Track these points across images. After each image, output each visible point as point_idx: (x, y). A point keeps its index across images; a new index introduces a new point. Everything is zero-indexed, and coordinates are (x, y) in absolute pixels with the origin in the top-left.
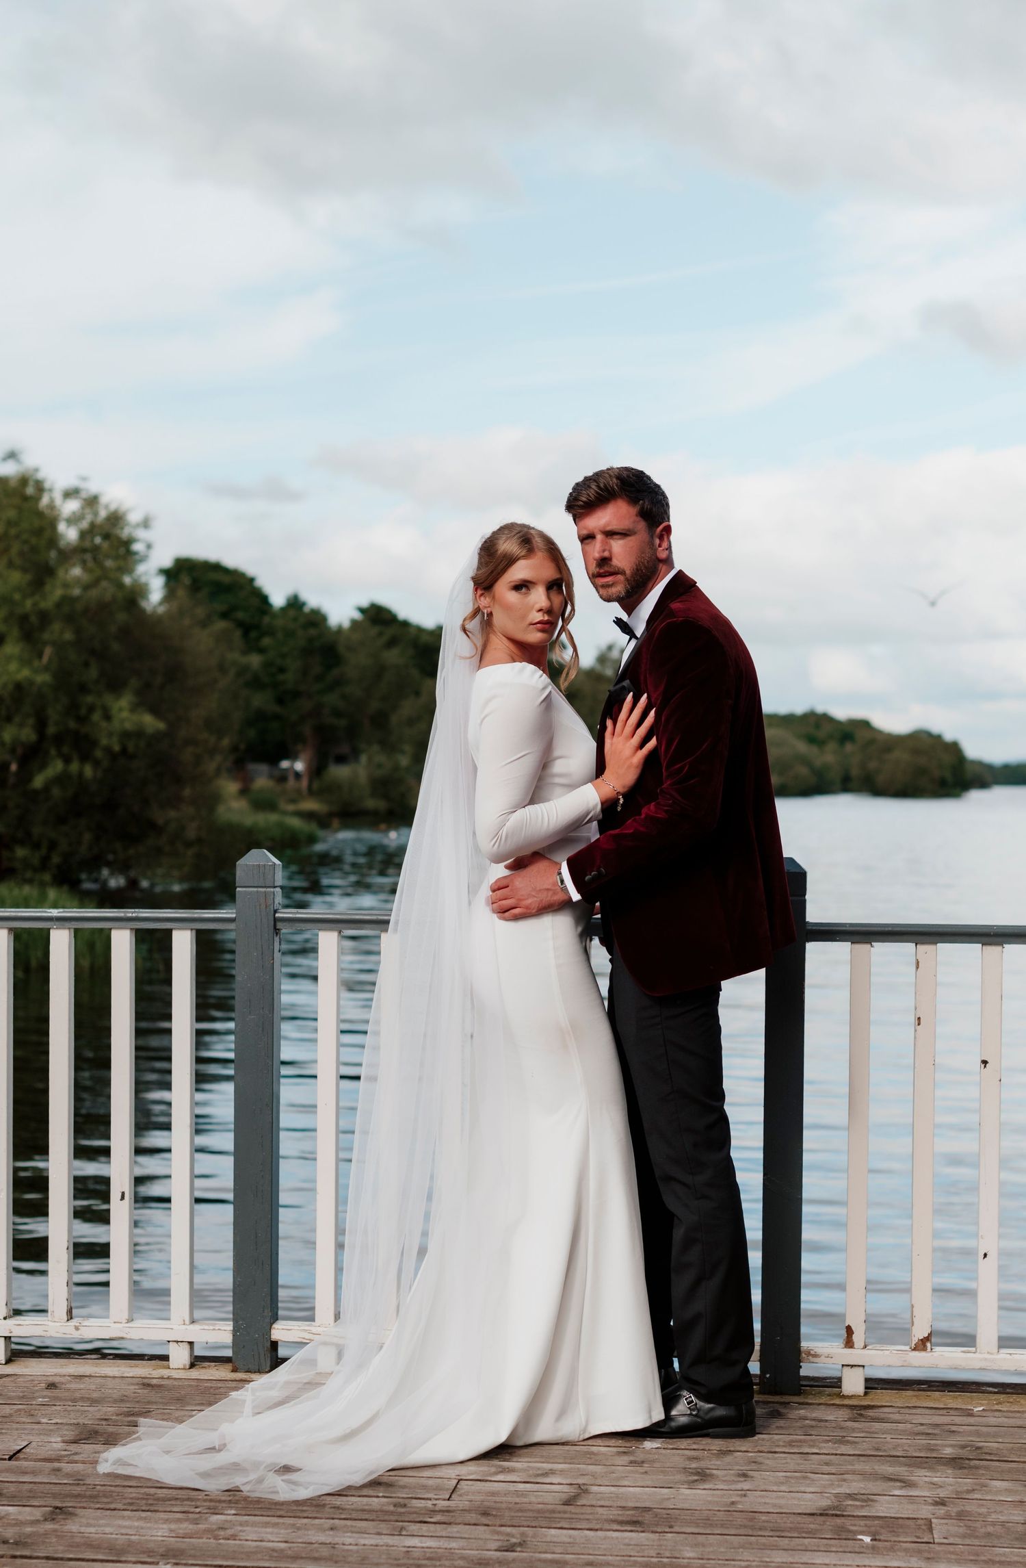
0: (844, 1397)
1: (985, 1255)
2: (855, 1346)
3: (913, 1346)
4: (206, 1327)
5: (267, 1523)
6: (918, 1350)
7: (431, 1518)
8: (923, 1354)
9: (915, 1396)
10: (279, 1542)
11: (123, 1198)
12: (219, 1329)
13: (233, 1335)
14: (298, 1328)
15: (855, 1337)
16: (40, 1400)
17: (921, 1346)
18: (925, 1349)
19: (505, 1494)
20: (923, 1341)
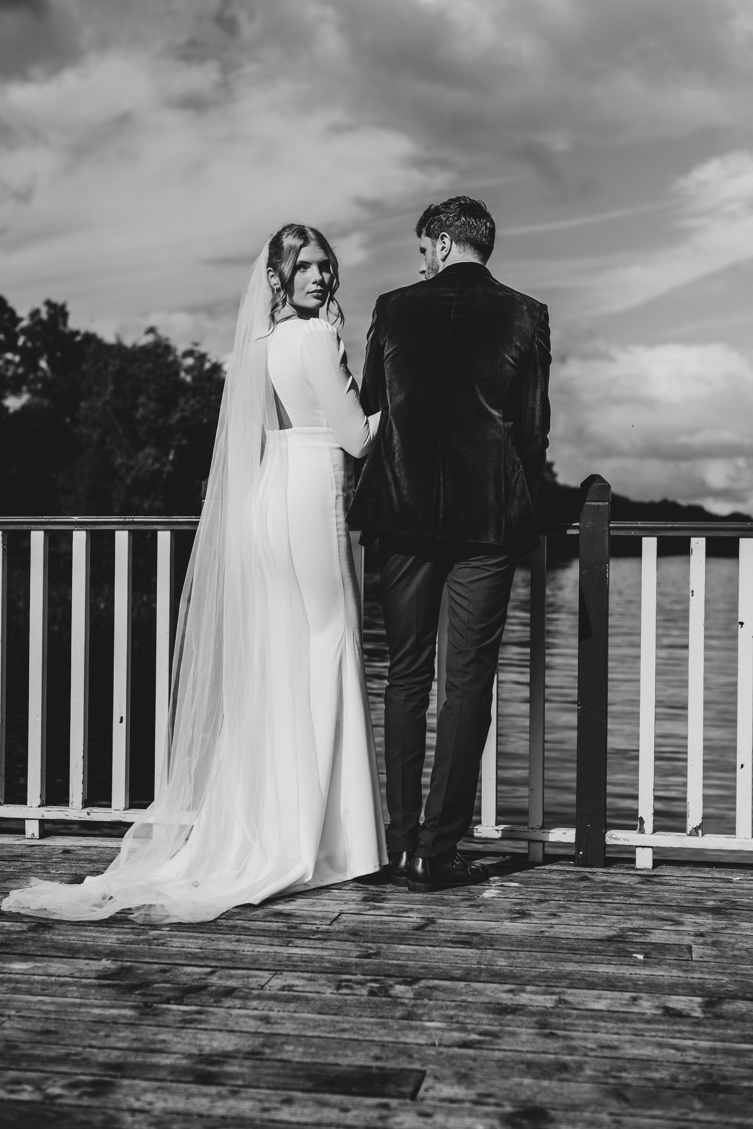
0: (638, 869)
1: (741, 764)
2: (646, 832)
3: (689, 833)
6: (693, 836)
7: (314, 936)
8: (696, 838)
9: (690, 869)
11: (121, 722)
15: (646, 826)
16: (55, 859)
17: (695, 832)
18: (697, 835)
19: (372, 923)
20: (696, 829)
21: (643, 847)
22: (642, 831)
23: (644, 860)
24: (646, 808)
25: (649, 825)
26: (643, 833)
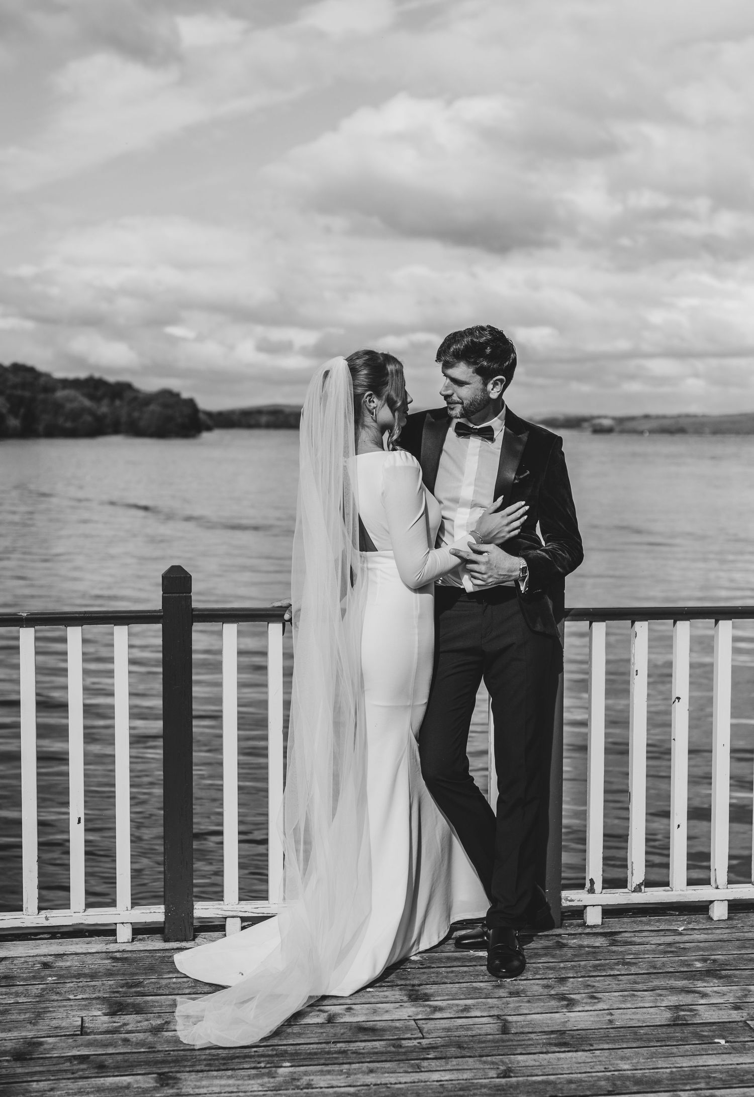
0: (589, 927)
1: (679, 826)
2: (596, 892)
3: (633, 889)
4: (144, 911)
5: (322, 1071)
6: (636, 892)
7: (428, 1054)
8: (640, 894)
9: (633, 922)
10: (344, 1087)
11: (79, 822)
12: (154, 912)
13: (165, 916)
14: (212, 907)
15: (595, 886)
16: (50, 978)
17: (638, 889)
18: (640, 891)
19: (457, 1029)
20: (639, 886)
21: (594, 906)
22: (592, 891)
23: (593, 917)
24: (595, 870)
25: (598, 886)
26: (593, 893)
